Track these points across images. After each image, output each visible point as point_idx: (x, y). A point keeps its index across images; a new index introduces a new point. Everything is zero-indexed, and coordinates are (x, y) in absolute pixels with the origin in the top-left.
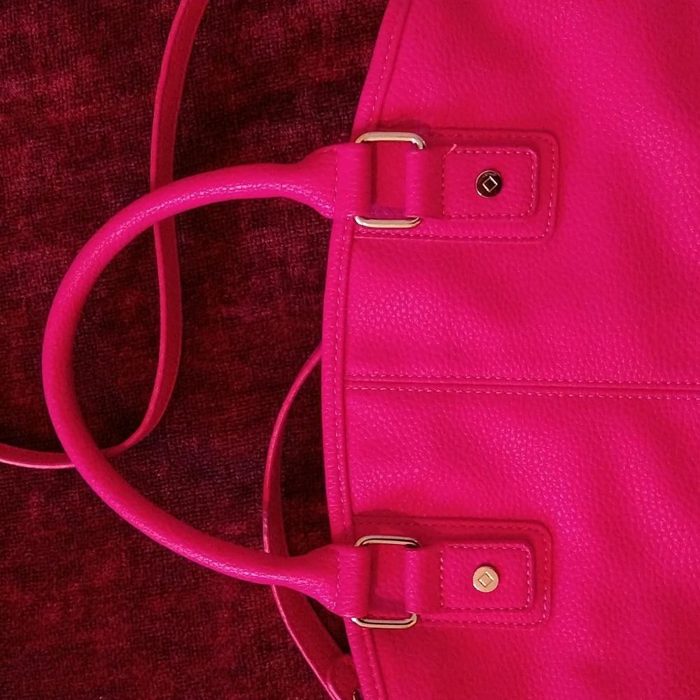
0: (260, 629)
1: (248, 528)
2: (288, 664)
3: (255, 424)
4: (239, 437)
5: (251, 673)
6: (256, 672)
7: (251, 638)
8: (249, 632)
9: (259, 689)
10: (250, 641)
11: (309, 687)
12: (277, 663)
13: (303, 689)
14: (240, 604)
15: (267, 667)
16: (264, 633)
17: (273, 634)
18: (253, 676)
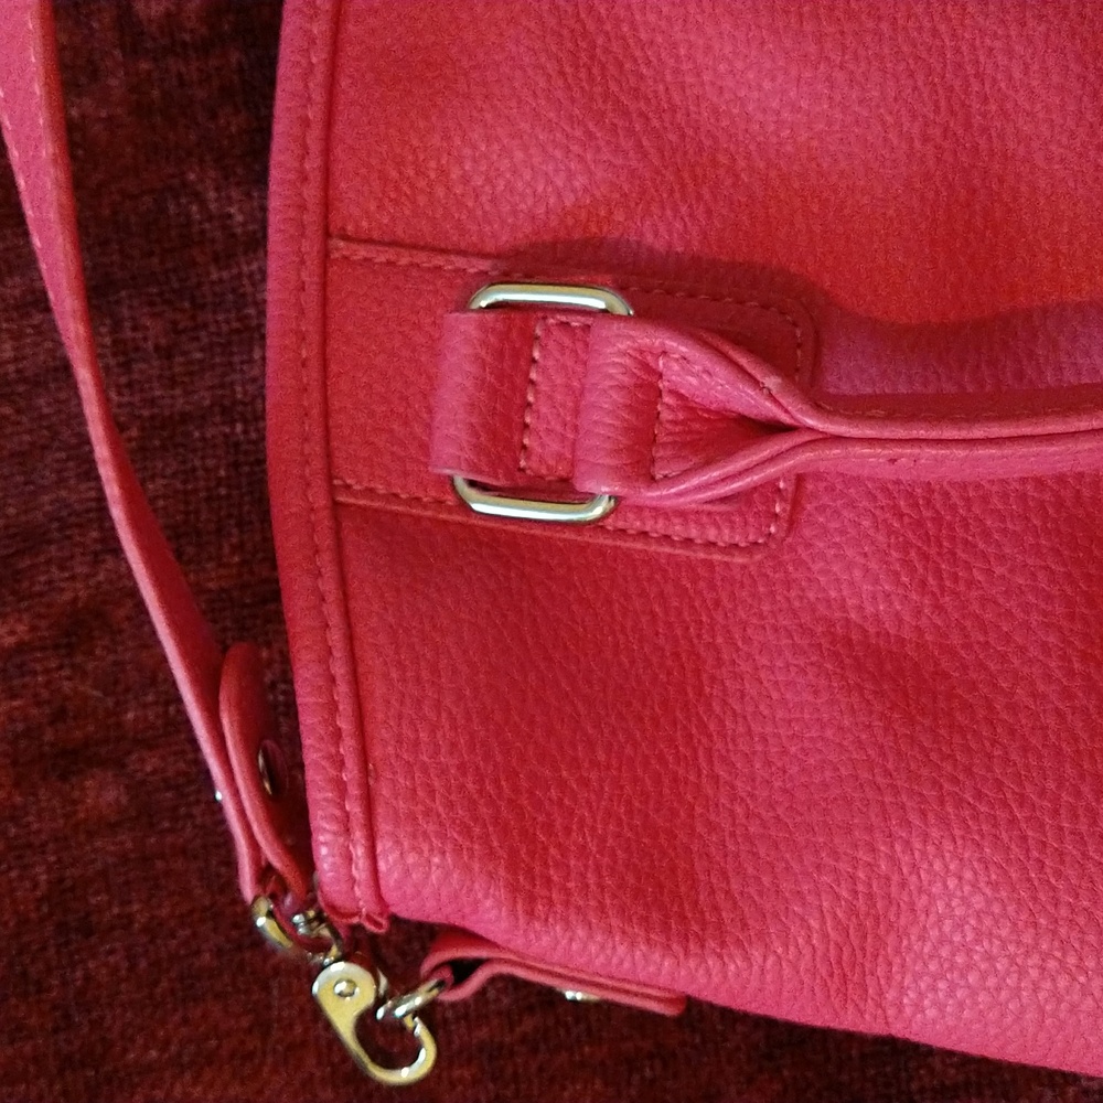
0: (61, 880)
1: (33, 629)
2: (132, 968)
3: (56, 380)
4: (18, 411)
5: (39, 991)
6: (49, 989)
7: (40, 901)
8: (35, 886)
9: (56, 1031)
10: (38, 909)
11: (185, 1021)
12: (106, 964)
13: (170, 1026)
14: (13, 819)
15: (79, 974)
16: (72, 889)
17: (97, 893)
18: (44, 996)
